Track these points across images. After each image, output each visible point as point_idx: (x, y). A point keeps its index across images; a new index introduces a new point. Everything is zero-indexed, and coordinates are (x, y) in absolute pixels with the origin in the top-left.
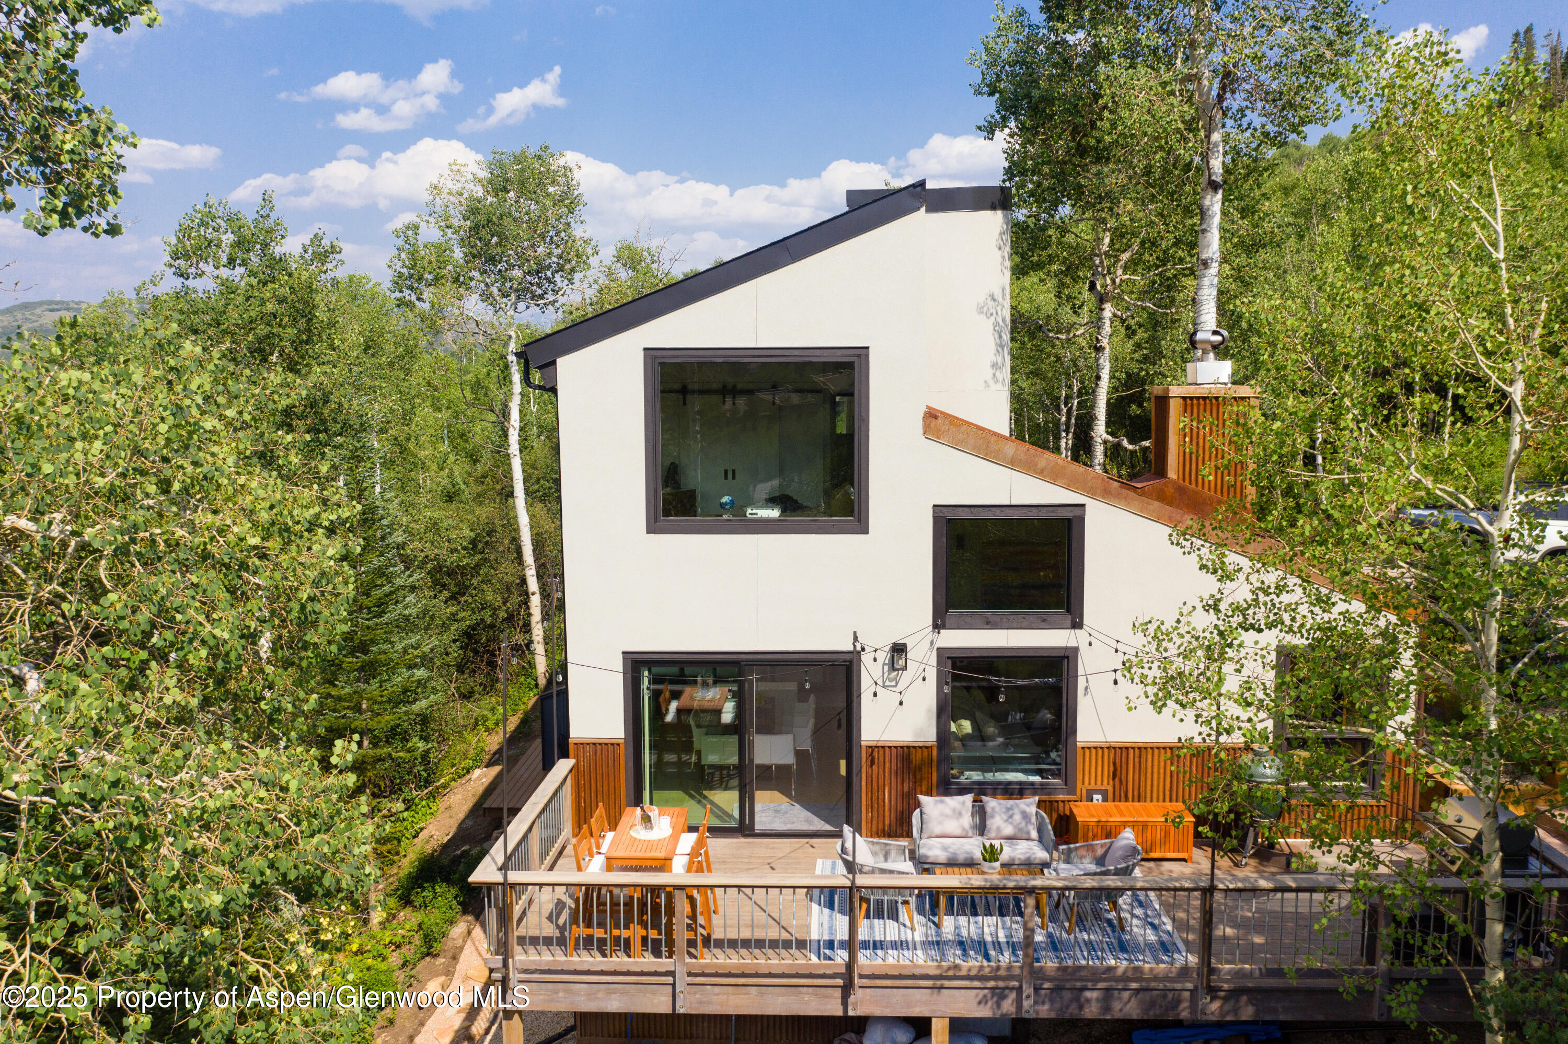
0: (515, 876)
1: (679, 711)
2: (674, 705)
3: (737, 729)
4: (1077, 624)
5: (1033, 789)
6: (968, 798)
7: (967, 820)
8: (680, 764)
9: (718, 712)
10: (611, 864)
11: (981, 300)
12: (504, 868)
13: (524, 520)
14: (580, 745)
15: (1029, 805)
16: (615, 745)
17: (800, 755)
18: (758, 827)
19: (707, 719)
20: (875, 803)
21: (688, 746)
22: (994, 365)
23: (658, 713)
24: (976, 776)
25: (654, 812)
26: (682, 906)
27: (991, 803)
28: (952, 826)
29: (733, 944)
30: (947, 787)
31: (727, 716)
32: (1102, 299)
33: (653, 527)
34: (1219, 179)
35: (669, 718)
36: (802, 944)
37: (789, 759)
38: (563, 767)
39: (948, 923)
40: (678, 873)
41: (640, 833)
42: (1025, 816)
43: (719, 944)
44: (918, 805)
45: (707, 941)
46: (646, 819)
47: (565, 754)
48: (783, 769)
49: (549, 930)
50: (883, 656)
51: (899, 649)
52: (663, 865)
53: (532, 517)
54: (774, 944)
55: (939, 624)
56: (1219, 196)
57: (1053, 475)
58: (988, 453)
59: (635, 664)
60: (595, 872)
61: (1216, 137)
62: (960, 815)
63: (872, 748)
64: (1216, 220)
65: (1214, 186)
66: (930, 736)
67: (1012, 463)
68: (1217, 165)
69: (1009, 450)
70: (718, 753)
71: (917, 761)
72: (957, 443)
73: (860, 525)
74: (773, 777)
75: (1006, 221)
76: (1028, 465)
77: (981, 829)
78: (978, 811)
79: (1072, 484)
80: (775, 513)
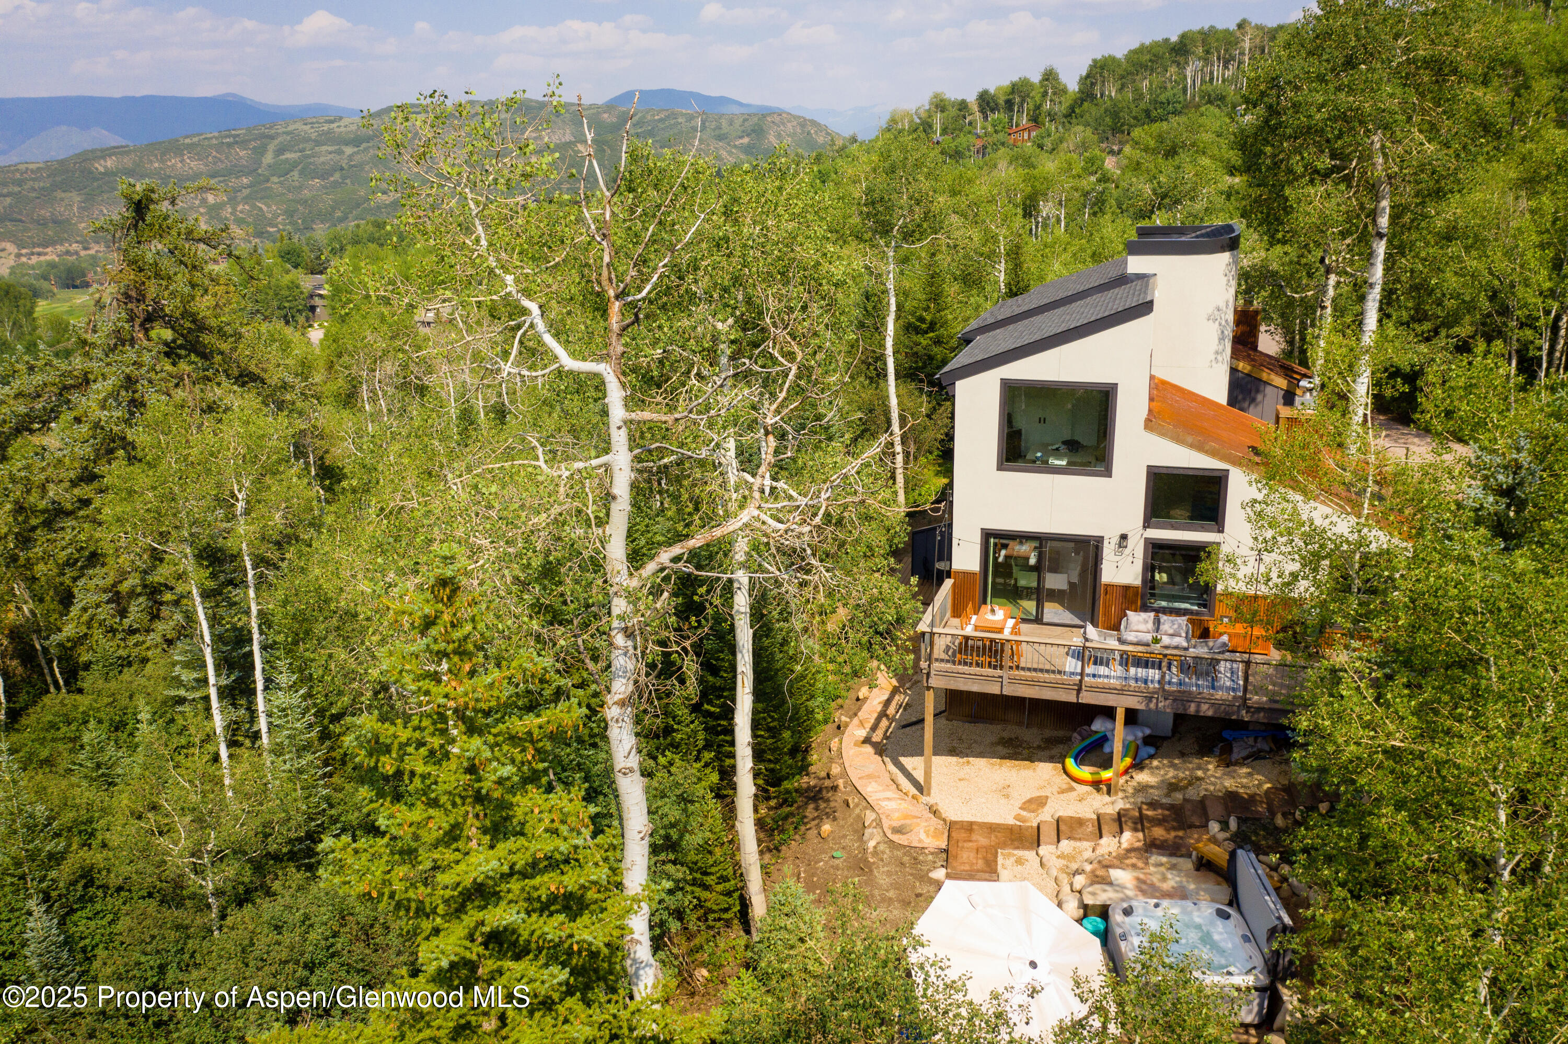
0: (934, 630)
1: (1006, 557)
2: (1003, 552)
3: (1037, 568)
4: (1221, 531)
5: (1184, 612)
6: (1152, 614)
7: (1150, 626)
8: (1005, 584)
9: (1028, 559)
10: (976, 628)
11: (1210, 312)
12: (932, 625)
13: (894, 401)
14: (958, 573)
15: (1183, 620)
16: (975, 574)
17: (1071, 585)
18: (1046, 620)
19: (1021, 562)
20: (1107, 613)
21: (1010, 575)
22: (1218, 351)
23: (995, 559)
24: (1164, 604)
25: (996, 608)
26: (1007, 648)
27: (1163, 618)
28: (1142, 627)
30: (1145, 608)
31: (1033, 561)
32: (1328, 271)
33: (1000, 468)
34: (1385, 231)
35: (1001, 559)
36: (1060, 672)
37: (1064, 586)
38: (948, 583)
39: (1132, 670)
40: (1007, 634)
41: (990, 617)
42: (1179, 625)
43: (1023, 669)
44: (1125, 615)
45: (1018, 667)
46: (993, 611)
47: (949, 576)
48: (1061, 592)
49: (948, 655)
50: (1115, 540)
51: (1124, 537)
52: (1000, 631)
53: (898, 396)
54: (1047, 671)
55: (1147, 524)
56: (1384, 242)
57: (1213, 454)
58: (1178, 440)
59: (987, 535)
60: (969, 630)
61: (1385, 203)
62: (1146, 622)
63: (1107, 585)
64: (1381, 257)
65: (1380, 236)
66: (1138, 582)
67: (1191, 446)
68: (1384, 221)
69: (1190, 439)
70: (1026, 581)
71: (1130, 593)
72: (1162, 434)
73: (1108, 473)
74: (1055, 596)
75: (1233, 257)
76: (1199, 447)
77: (1157, 630)
78: (1157, 622)
79: (1223, 458)
80: (1064, 463)
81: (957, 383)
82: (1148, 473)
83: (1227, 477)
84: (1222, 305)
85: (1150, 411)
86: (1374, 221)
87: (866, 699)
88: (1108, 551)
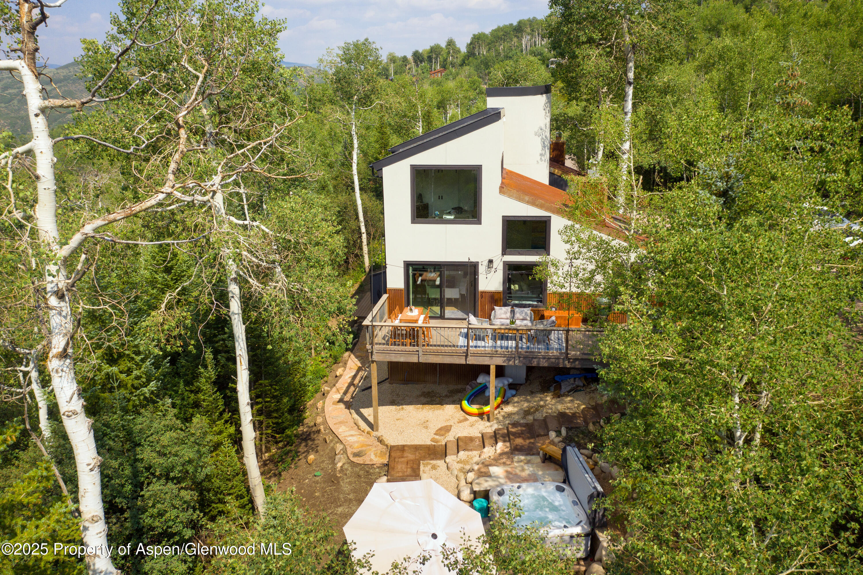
0: (374, 324)
1: (422, 280)
2: (420, 279)
3: (440, 286)
4: (548, 254)
5: (529, 306)
6: (509, 308)
7: (509, 315)
8: (422, 298)
9: (435, 281)
10: (401, 321)
11: (536, 130)
12: (372, 321)
14: (390, 290)
15: (528, 311)
16: (401, 290)
17: (462, 296)
18: (446, 317)
19: (431, 283)
20: (483, 310)
21: (425, 292)
22: (541, 155)
23: (415, 281)
24: (517, 302)
25: (413, 308)
26: (420, 332)
27: (517, 310)
28: (504, 316)
29: (435, 346)
30: (505, 305)
31: (438, 282)
33: (413, 222)
34: (632, 81)
35: (419, 282)
36: (454, 346)
37: (457, 296)
38: (385, 297)
39: (499, 342)
40: (420, 323)
41: (410, 314)
42: (526, 313)
43: (431, 346)
44: (494, 309)
45: (428, 345)
46: (411, 310)
47: (385, 292)
48: (456, 300)
49: (384, 342)
50: (486, 263)
51: (491, 262)
52: (416, 321)
54: (446, 346)
55: (504, 253)
56: (632, 87)
57: (541, 207)
58: (520, 199)
59: (408, 265)
60: (397, 323)
61: (631, 64)
62: (506, 313)
63: (482, 292)
64: (631, 97)
65: (630, 84)
66: (501, 289)
67: (528, 203)
68: (631, 75)
69: (527, 198)
70: (434, 294)
71: (496, 297)
72: (510, 196)
73: (479, 222)
74: (452, 302)
75: (548, 98)
76: (533, 204)
77: (513, 317)
78: (513, 312)
79: (547, 209)
80: (452, 217)
81: (384, 169)
82: (503, 220)
83: (550, 221)
84: (543, 127)
85: (502, 183)
86: (626, 75)
87: (341, 375)
88: (482, 269)
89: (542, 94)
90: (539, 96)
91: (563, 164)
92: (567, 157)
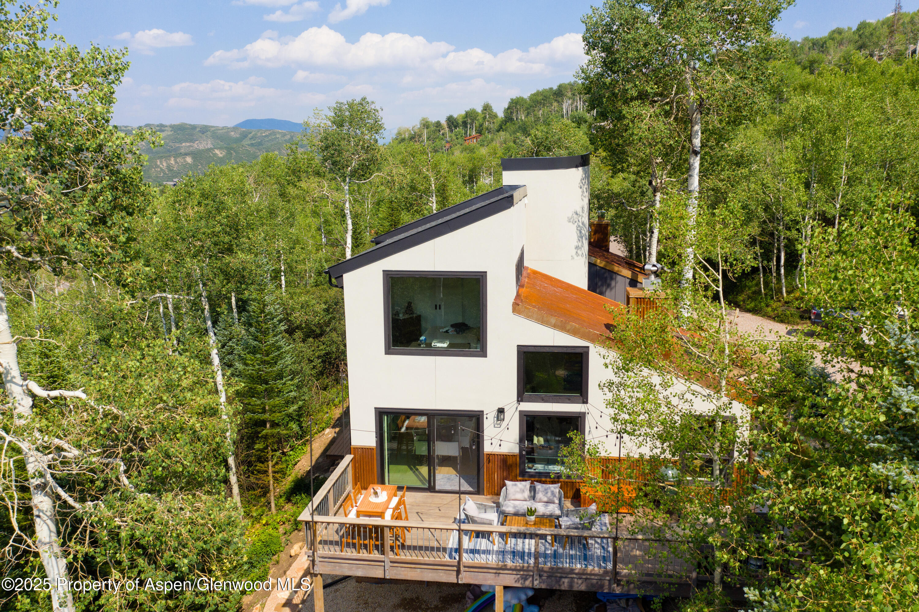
0: (317, 518)
1: (407, 428)
2: (406, 424)
4: (585, 401)
5: (557, 478)
6: (527, 484)
7: (527, 494)
10: (358, 514)
11: (570, 215)
12: (312, 515)
14: (356, 449)
15: (555, 488)
16: (372, 449)
18: (438, 488)
20: (491, 480)
22: (577, 248)
24: (540, 467)
25: (379, 489)
26: (389, 533)
27: (539, 486)
28: (519, 496)
29: (415, 548)
30: (523, 476)
32: (655, 190)
33: (388, 352)
34: (698, 149)
35: (403, 430)
36: (443, 550)
38: (348, 458)
40: (387, 520)
41: (373, 499)
42: (553, 493)
43: (409, 548)
44: (504, 485)
45: (403, 546)
46: (376, 493)
49: (337, 538)
50: (495, 413)
51: (501, 411)
52: (381, 515)
55: (520, 398)
56: (698, 158)
57: (574, 333)
58: (543, 322)
59: (380, 413)
60: (352, 518)
61: (697, 128)
62: (523, 491)
63: (489, 455)
64: (697, 171)
65: (696, 153)
66: (516, 450)
67: (555, 326)
68: (697, 142)
69: (553, 320)
71: (510, 461)
72: (529, 317)
73: (483, 353)
74: (447, 461)
75: (585, 172)
76: (562, 328)
77: (533, 498)
78: (533, 489)
79: (583, 337)
80: (445, 345)
81: (345, 276)
82: (519, 352)
83: (587, 353)
84: (579, 210)
85: (518, 295)
86: (690, 141)
87: (297, 555)
88: (488, 424)
89: (577, 167)
90: (574, 170)
91: (607, 250)
92: (612, 238)
